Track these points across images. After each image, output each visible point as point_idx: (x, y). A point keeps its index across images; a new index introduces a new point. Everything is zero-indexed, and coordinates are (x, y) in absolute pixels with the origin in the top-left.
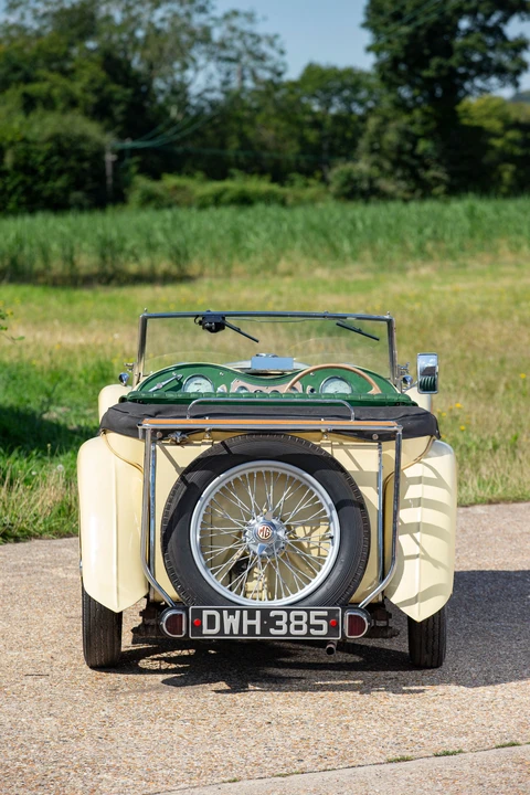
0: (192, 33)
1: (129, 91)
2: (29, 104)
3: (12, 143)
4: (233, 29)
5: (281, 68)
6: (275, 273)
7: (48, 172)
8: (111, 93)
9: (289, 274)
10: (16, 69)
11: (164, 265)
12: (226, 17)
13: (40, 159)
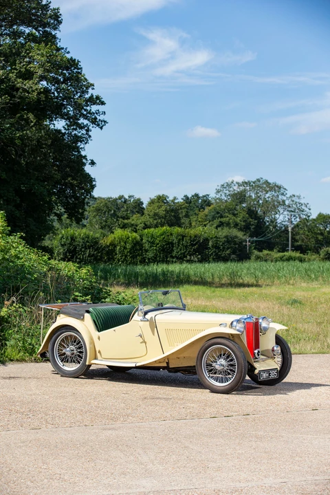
0: (279, 202)
1: (256, 221)
2: (221, 225)
3: (212, 238)
4: (293, 201)
5: (309, 215)
6: (289, 284)
7: (224, 248)
8: (250, 221)
9: (293, 285)
10: (218, 213)
11: (252, 281)
12: (291, 196)
13: (221, 244)
